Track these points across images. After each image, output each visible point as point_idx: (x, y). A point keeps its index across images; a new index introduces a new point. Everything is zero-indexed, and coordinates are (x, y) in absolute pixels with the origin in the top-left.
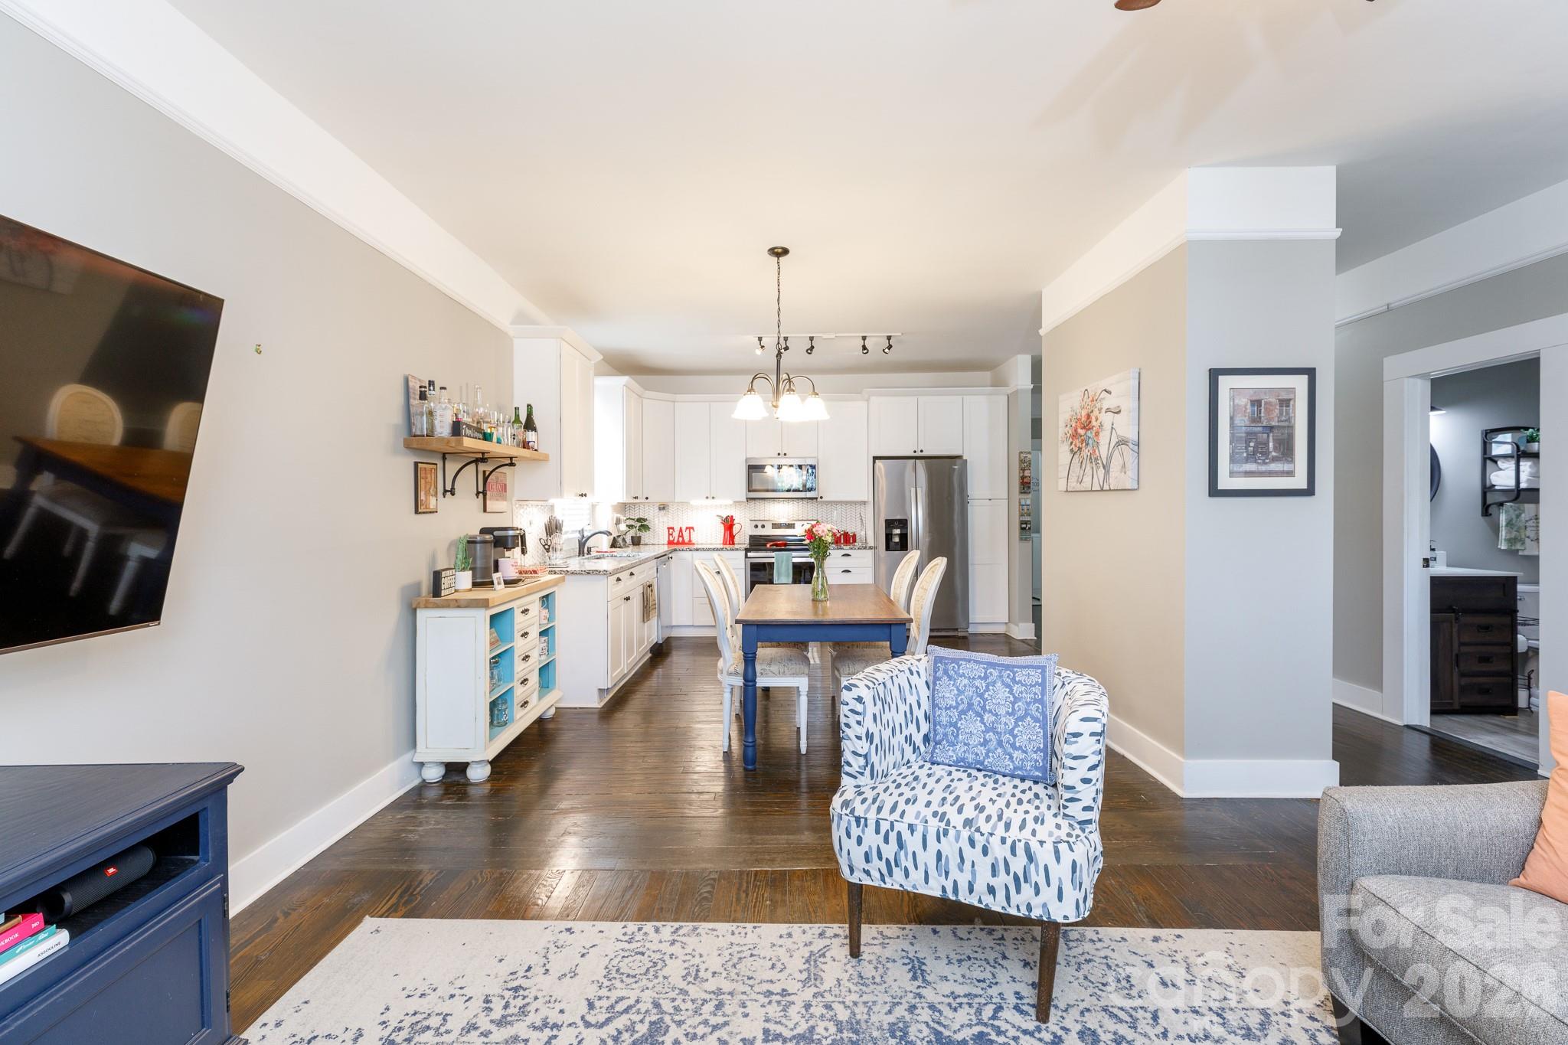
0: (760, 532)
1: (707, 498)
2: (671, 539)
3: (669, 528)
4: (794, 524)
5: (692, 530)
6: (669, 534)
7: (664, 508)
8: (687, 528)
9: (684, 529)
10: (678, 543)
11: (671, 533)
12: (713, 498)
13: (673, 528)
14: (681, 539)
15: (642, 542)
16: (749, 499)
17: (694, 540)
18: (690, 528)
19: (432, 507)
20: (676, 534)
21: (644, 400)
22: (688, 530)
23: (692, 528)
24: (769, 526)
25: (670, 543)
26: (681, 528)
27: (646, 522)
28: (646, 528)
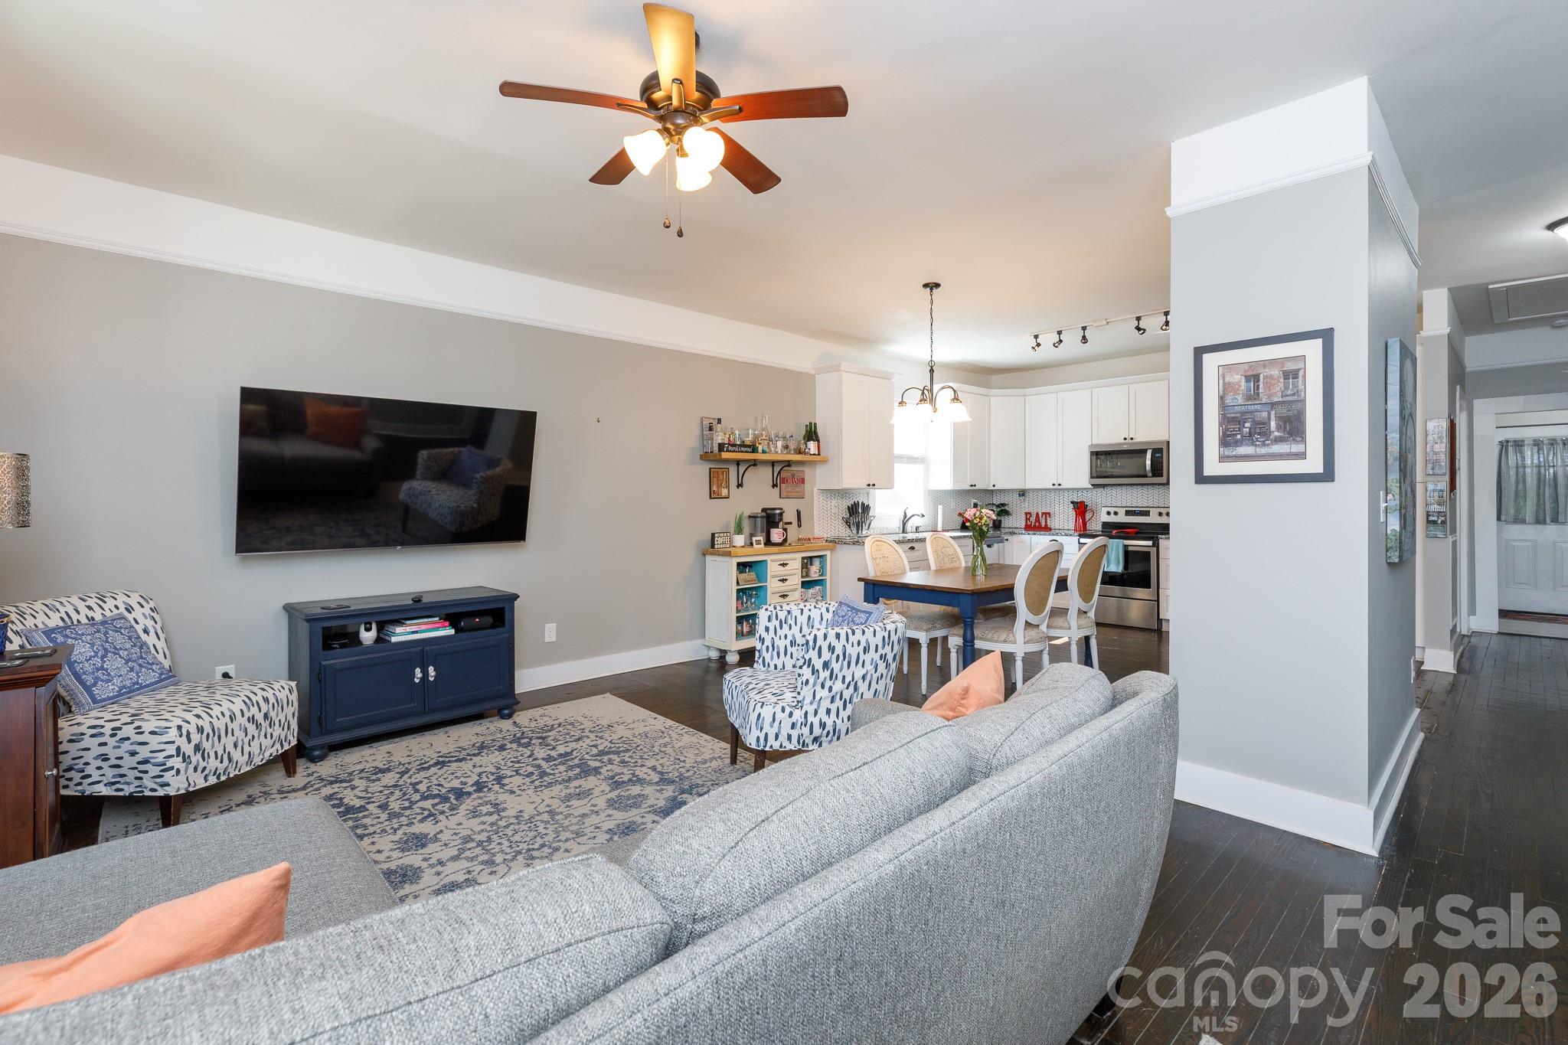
0: (1112, 519)
1: (1053, 485)
2: (1029, 523)
3: (1026, 514)
4: (1149, 511)
6: (1027, 519)
7: (1023, 495)
8: (1043, 514)
9: (1040, 514)
10: (1035, 528)
11: (1028, 517)
12: (1059, 485)
13: (1030, 513)
14: (1037, 524)
15: (1003, 525)
16: (1095, 486)
17: (1049, 525)
18: (1047, 514)
19: (723, 494)
20: (1033, 519)
21: (992, 398)
22: (1044, 516)
23: (1049, 514)
24: (1122, 512)
25: (1027, 527)
26: (1037, 514)
27: (1006, 508)
28: (1006, 513)
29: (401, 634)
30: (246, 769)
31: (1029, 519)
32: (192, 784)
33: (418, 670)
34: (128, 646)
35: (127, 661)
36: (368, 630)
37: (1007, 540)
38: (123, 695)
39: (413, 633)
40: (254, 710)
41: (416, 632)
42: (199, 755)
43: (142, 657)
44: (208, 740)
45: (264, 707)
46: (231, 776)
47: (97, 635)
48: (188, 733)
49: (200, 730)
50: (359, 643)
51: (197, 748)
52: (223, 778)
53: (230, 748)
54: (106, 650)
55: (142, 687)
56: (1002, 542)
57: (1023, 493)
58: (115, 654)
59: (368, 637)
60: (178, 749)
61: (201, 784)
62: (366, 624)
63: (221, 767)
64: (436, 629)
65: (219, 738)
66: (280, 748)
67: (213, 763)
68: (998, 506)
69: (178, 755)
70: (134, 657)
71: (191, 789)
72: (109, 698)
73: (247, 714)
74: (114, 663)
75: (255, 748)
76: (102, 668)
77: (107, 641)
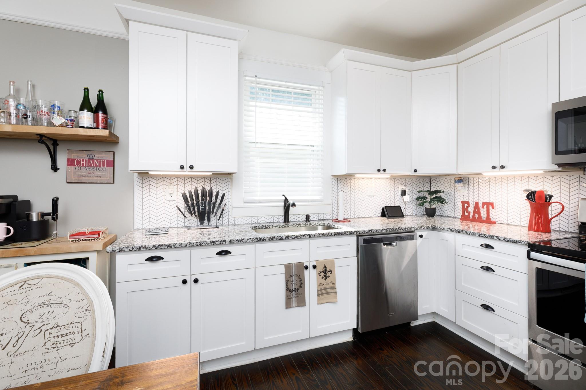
1: (494, 167)
2: (466, 213)
3: (463, 203)
5: (490, 207)
6: (464, 209)
8: (484, 204)
9: (480, 205)
10: (474, 220)
11: (465, 207)
12: (502, 167)
13: (468, 203)
14: (477, 216)
15: (437, 213)
16: (563, 167)
17: (492, 217)
18: (489, 205)
20: (471, 209)
22: (485, 206)
23: (492, 204)
25: (464, 218)
26: (477, 204)
27: (439, 195)
28: (441, 200)
31: (467, 209)
37: (421, 236)
56: (412, 238)
57: (460, 180)
68: (431, 193)
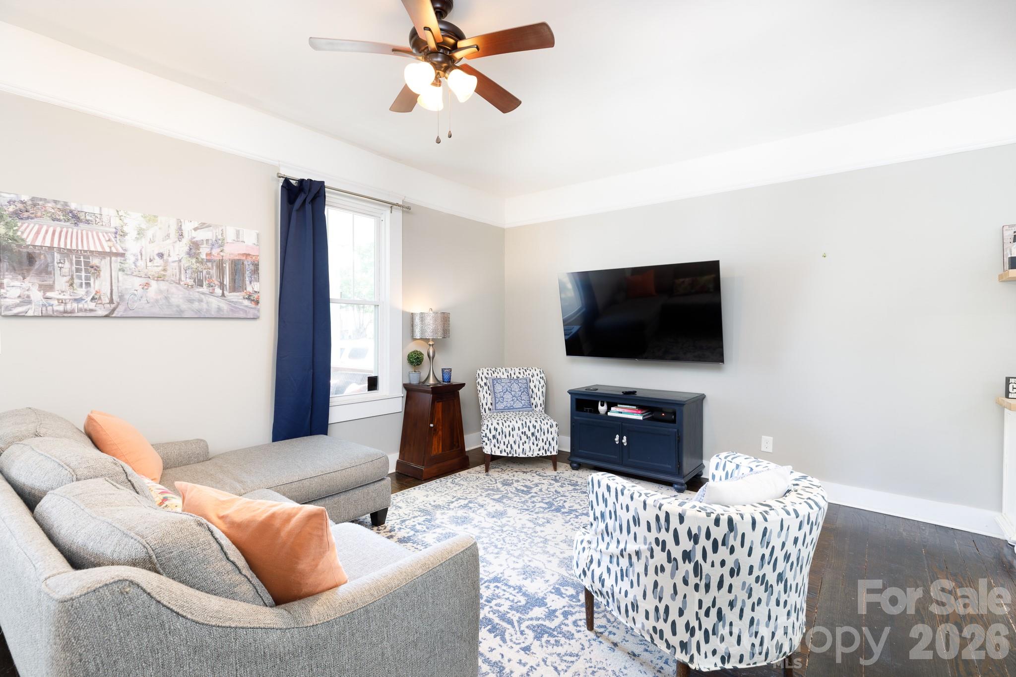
29: (615, 412)
30: (522, 455)
32: (493, 451)
33: (617, 436)
34: (517, 390)
35: (513, 397)
36: (602, 405)
38: (505, 409)
39: (620, 412)
40: (526, 429)
41: (621, 413)
42: (495, 441)
43: (520, 396)
44: (499, 435)
45: (532, 430)
46: (514, 456)
47: (508, 384)
48: (490, 430)
49: (496, 429)
50: (597, 411)
51: (494, 437)
52: (510, 455)
53: (512, 442)
54: (507, 390)
55: (514, 408)
58: (510, 392)
59: (602, 409)
60: (486, 434)
61: (498, 453)
62: (601, 402)
63: (508, 450)
64: (633, 413)
65: (505, 436)
66: (544, 453)
67: (503, 447)
69: (486, 437)
70: (517, 395)
71: (493, 454)
72: (500, 409)
73: (521, 430)
74: (508, 396)
75: (526, 447)
76: (502, 397)
77: (510, 387)
